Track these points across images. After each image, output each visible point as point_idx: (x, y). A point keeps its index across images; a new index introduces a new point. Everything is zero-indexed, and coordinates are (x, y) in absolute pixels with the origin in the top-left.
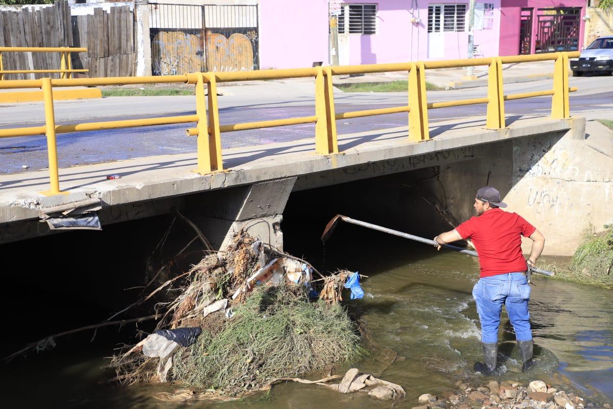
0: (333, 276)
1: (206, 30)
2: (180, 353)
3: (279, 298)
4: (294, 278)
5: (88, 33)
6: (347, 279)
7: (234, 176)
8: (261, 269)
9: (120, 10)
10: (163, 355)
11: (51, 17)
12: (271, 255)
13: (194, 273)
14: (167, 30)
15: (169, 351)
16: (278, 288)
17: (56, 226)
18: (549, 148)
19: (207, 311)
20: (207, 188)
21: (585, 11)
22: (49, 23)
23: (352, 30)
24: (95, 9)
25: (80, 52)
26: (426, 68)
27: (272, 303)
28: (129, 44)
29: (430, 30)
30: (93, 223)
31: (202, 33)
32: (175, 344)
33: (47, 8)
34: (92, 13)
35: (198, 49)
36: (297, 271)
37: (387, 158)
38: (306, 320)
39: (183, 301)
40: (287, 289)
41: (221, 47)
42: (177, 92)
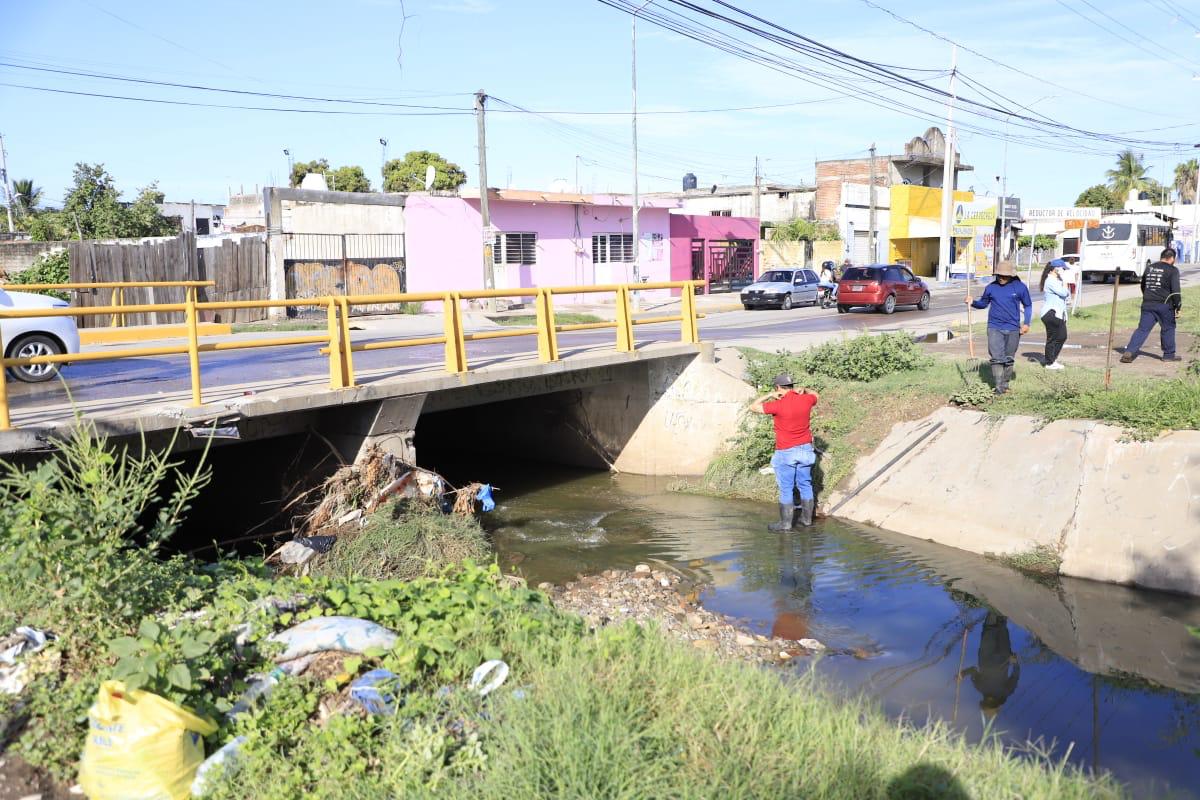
0: (465, 488)
1: (347, 260)
2: (316, 560)
3: (411, 508)
4: (427, 490)
5: (216, 266)
6: (479, 491)
7: (365, 391)
8: (394, 482)
9: (251, 241)
10: (300, 561)
11: (175, 250)
12: (403, 468)
13: (328, 486)
14: (303, 262)
15: (306, 557)
16: (411, 499)
17: (199, 434)
18: (682, 371)
19: (341, 521)
20: (339, 402)
21: (758, 244)
22: (172, 256)
23: (510, 260)
24: (224, 241)
25: (206, 286)
26: (552, 293)
27: (404, 512)
28: (261, 277)
29: (595, 260)
30: (233, 433)
31: (343, 264)
32: (311, 551)
33: (171, 240)
34: (220, 245)
35: (338, 281)
36: (429, 483)
37: (517, 376)
38: (438, 528)
39: (319, 512)
40: (419, 499)
41: (364, 278)
42: (314, 328)
